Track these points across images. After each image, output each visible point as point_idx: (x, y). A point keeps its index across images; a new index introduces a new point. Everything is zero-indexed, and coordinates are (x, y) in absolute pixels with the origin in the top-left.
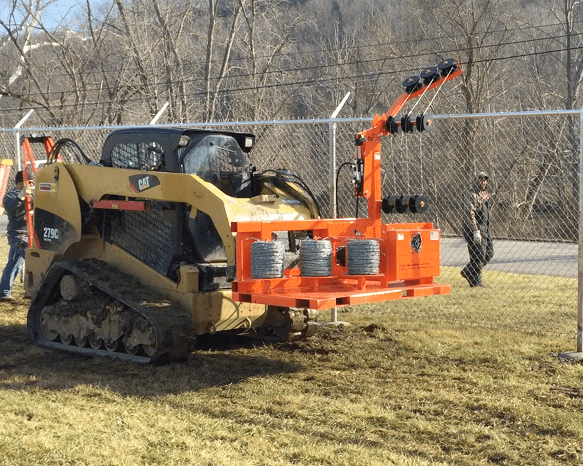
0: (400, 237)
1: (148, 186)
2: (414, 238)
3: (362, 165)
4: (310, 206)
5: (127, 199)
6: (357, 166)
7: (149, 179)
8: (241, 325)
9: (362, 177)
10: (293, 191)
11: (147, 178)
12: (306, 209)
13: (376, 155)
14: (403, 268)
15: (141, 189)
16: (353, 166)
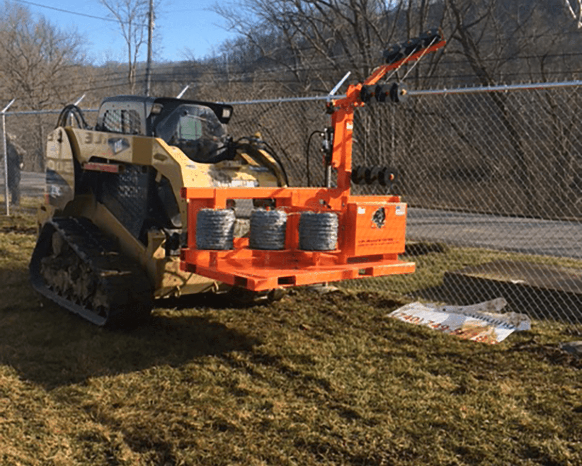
0: (361, 211)
1: (121, 149)
2: (378, 212)
3: (332, 134)
4: (277, 174)
5: (108, 161)
6: (326, 135)
7: (122, 142)
8: (209, 289)
9: (331, 146)
10: (263, 158)
12: (273, 177)
13: (348, 124)
14: (363, 243)
15: (116, 151)
16: (322, 134)
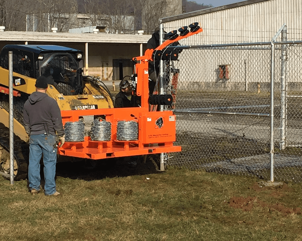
0: (149, 120)
1: (20, 84)
2: (158, 120)
3: (136, 78)
6: (133, 78)
7: (20, 80)
11: (20, 79)
13: (145, 71)
14: (151, 137)
15: (16, 85)
